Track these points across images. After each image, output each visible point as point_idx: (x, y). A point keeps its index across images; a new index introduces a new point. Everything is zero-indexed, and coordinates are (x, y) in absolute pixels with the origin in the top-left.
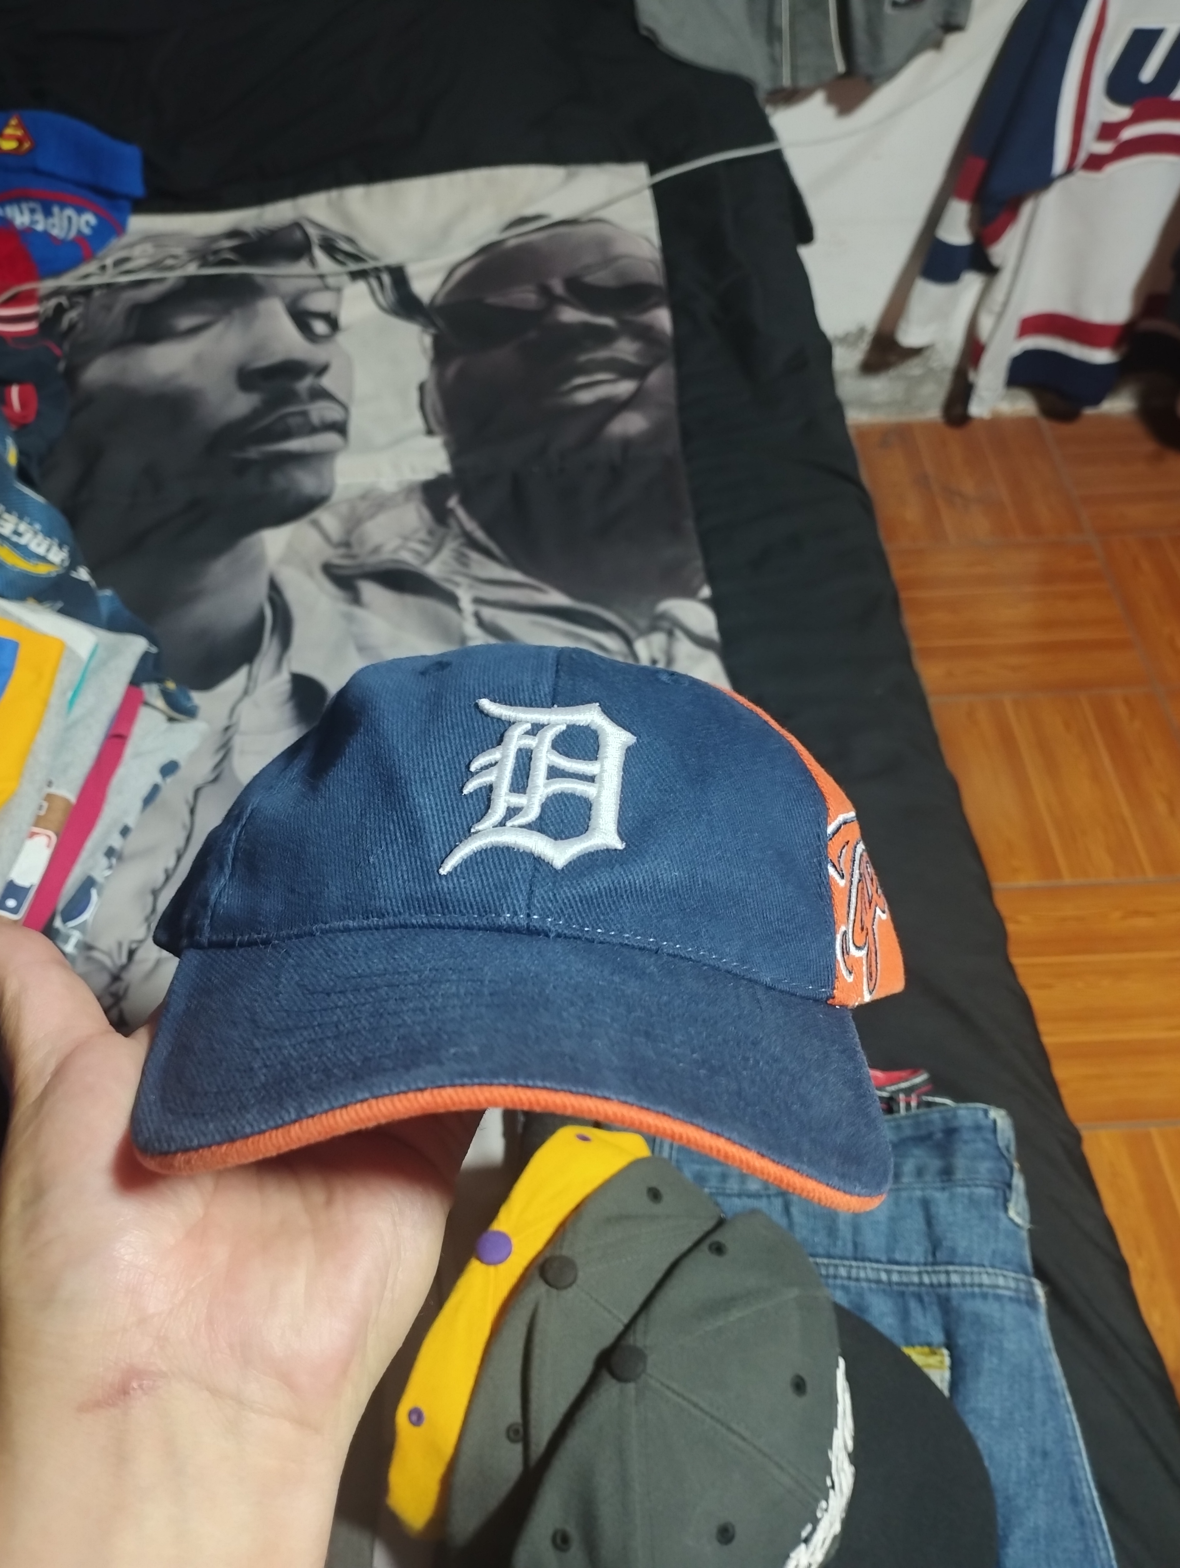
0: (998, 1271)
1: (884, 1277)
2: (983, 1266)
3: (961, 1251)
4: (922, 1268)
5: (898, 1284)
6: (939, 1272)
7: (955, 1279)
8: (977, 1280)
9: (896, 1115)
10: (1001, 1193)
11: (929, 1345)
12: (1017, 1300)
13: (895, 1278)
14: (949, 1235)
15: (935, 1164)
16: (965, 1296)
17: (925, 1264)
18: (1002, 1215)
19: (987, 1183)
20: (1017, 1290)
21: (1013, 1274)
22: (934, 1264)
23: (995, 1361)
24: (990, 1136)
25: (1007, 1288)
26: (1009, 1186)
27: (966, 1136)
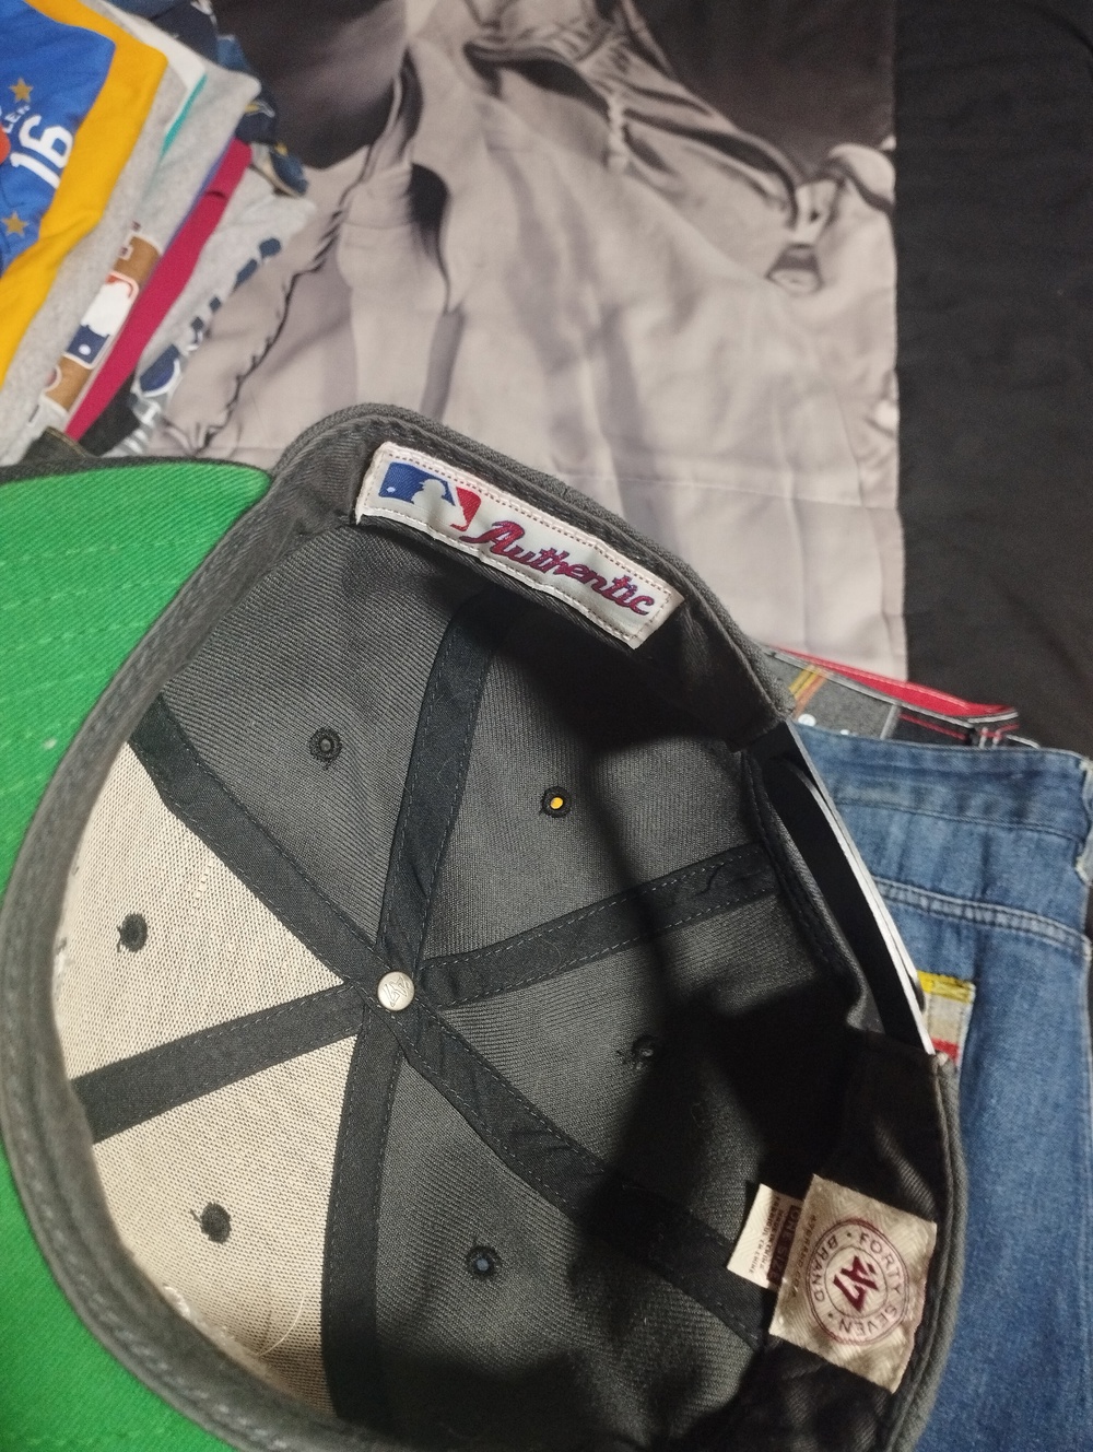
0: (1050, 921)
2: (1036, 913)
3: (1014, 894)
4: (968, 902)
5: (936, 912)
6: (987, 909)
7: (1001, 919)
8: (1025, 924)
9: (975, 748)
10: (1073, 846)
11: (955, 976)
14: (1005, 876)
15: (1007, 803)
16: (1006, 938)
17: (972, 899)
18: (1069, 867)
19: (1060, 833)
20: (1064, 943)
21: (1064, 927)
22: (980, 901)
23: (1026, 1006)
24: (1075, 786)
26: (1084, 840)
27: (1048, 782)
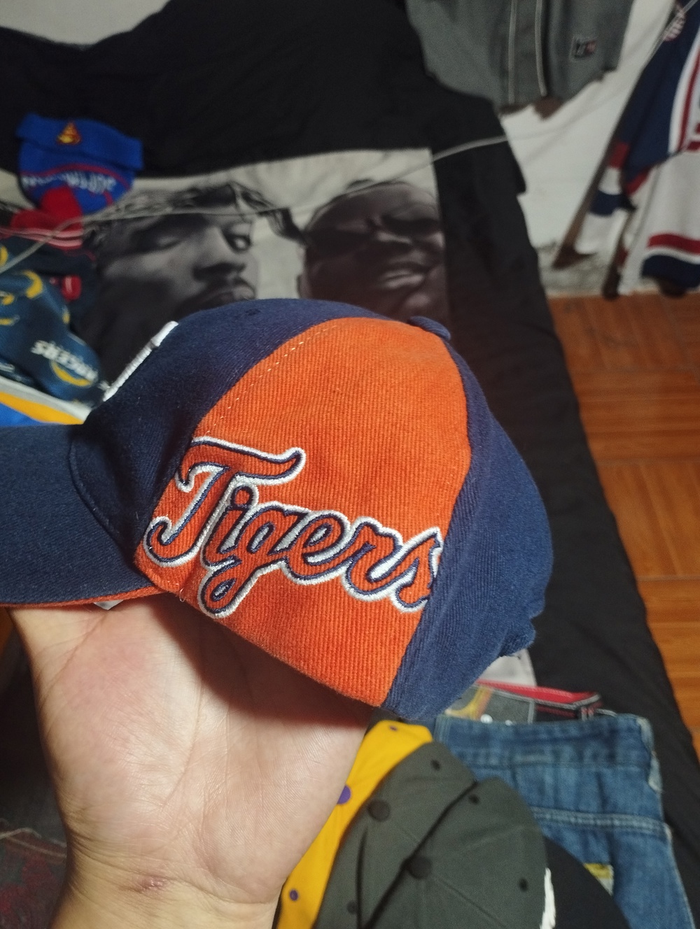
0: (643, 818)
1: (573, 820)
2: (634, 815)
3: (620, 805)
4: (596, 815)
5: (581, 825)
6: (607, 818)
7: (617, 823)
8: (629, 823)
9: (580, 721)
10: (644, 770)
11: (600, 863)
12: (653, 837)
13: (580, 821)
14: (613, 795)
15: (604, 752)
16: (622, 834)
17: (598, 813)
18: (644, 783)
19: (635, 764)
20: (654, 830)
21: (651, 821)
22: (604, 813)
23: (640, 873)
24: (637, 735)
25: (648, 829)
26: (649, 766)
27: (623, 735)
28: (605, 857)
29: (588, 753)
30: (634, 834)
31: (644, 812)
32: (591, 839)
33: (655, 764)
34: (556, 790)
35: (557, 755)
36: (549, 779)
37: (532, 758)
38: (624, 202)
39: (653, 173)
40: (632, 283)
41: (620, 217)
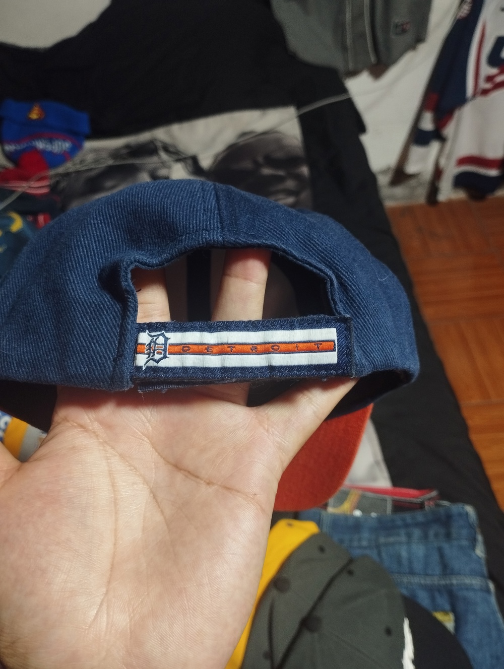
0: (472, 577)
1: (423, 582)
2: (465, 575)
3: (456, 569)
4: (439, 578)
5: (429, 585)
8: (463, 582)
9: (424, 511)
10: (472, 543)
11: (444, 611)
12: (481, 590)
13: (428, 582)
14: (451, 562)
15: (442, 531)
16: (459, 590)
17: (441, 575)
18: (472, 553)
19: (465, 538)
20: (481, 586)
21: (479, 578)
22: (444, 575)
23: (473, 617)
24: (465, 518)
25: (477, 585)
26: (475, 539)
27: (456, 518)
28: (447, 607)
29: (431, 533)
30: (467, 589)
31: (474, 573)
32: (437, 595)
33: (480, 538)
34: (410, 562)
35: (409, 536)
36: (404, 554)
37: (391, 539)
38: (437, 135)
39: (457, 114)
40: (447, 192)
41: (435, 146)
